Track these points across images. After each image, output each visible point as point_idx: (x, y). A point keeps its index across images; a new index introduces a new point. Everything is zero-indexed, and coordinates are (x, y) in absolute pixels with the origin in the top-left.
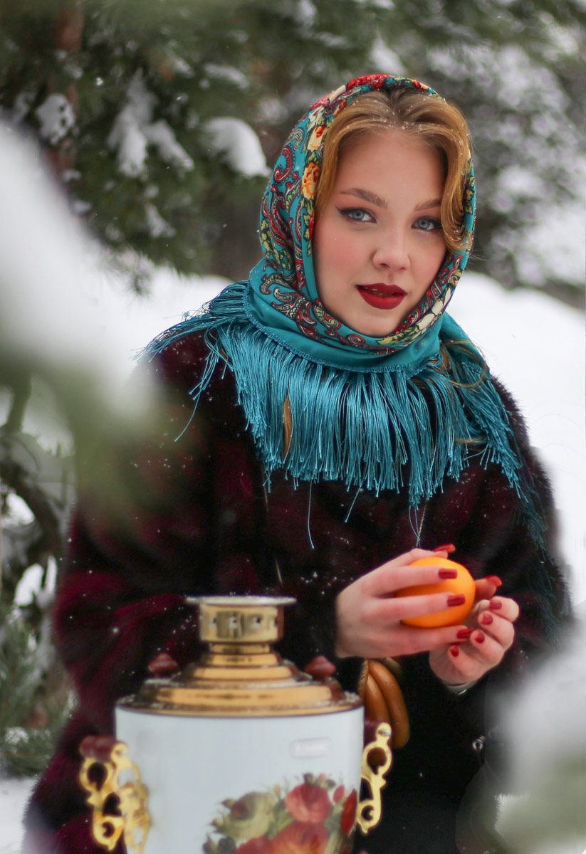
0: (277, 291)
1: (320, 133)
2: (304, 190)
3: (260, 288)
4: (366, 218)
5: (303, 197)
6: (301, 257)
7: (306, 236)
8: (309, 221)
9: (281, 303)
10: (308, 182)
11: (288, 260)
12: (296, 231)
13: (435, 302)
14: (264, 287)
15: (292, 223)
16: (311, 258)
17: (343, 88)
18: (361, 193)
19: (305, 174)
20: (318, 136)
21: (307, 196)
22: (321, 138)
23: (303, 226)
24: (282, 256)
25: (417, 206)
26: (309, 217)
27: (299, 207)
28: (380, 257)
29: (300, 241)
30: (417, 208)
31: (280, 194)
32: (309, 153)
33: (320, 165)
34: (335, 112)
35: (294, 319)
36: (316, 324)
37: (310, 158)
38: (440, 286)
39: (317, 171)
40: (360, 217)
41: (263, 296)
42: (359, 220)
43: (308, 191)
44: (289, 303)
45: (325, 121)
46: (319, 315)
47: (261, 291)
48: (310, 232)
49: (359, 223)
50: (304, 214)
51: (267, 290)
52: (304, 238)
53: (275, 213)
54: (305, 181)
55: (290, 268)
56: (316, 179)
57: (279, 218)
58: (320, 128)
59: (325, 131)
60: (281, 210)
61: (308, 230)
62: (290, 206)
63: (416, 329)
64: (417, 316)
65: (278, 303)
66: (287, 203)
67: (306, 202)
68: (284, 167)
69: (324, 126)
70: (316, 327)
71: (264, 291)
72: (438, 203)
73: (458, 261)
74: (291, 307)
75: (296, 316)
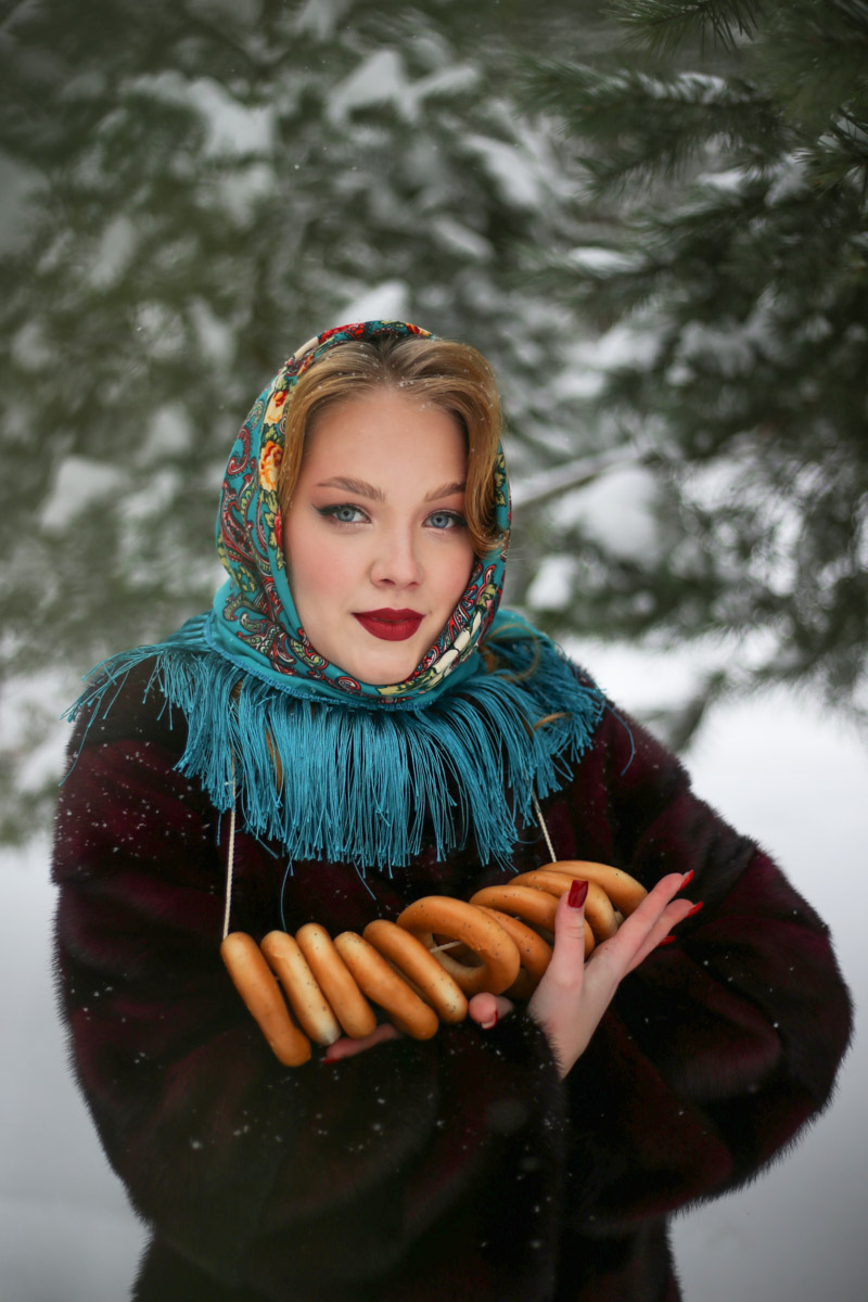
0: (244, 616)
1: (281, 400)
2: (263, 479)
3: (224, 612)
4: (357, 517)
5: (261, 489)
6: (270, 573)
7: (272, 543)
8: (273, 521)
9: (249, 633)
10: (267, 467)
11: (249, 579)
12: (259, 538)
13: (458, 633)
14: (229, 611)
15: (252, 528)
16: (283, 572)
17: (314, 340)
18: (347, 484)
19: (262, 457)
20: (277, 405)
21: (268, 487)
22: (282, 407)
23: (266, 530)
24: (240, 575)
25: (427, 495)
26: (272, 516)
27: (258, 503)
28: (380, 572)
29: (265, 550)
30: (429, 498)
31: (232, 491)
32: (266, 428)
33: (282, 445)
34: (300, 372)
35: (267, 655)
36: (295, 662)
37: (268, 435)
38: (466, 610)
39: (278, 452)
40: (349, 516)
41: (227, 623)
42: (349, 521)
43: (268, 481)
44: (259, 634)
45: (288, 384)
46: (297, 649)
47: (224, 617)
48: (277, 536)
49: (347, 525)
50: (265, 512)
51: (232, 615)
52: (270, 546)
53: (227, 518)
54: (263, 467)
55: (253, 588)
56: (278, 463)
57: (232, 524)
58: (280, 393)
59: (289, 397)
60: (235, 513)
61: (273, 534)
62: (248, 505)
63: (432, 673)
64: (434, 656)
65: (245, 633)
66: (244, 501)
67: (266, 495)
68: (241, 455)
69: (286, 391)
70: (295, 666)
71: (228, 616)
72: (461, 488)
73: (489, 573)
74: (263, 639)
75: (269, 652)
